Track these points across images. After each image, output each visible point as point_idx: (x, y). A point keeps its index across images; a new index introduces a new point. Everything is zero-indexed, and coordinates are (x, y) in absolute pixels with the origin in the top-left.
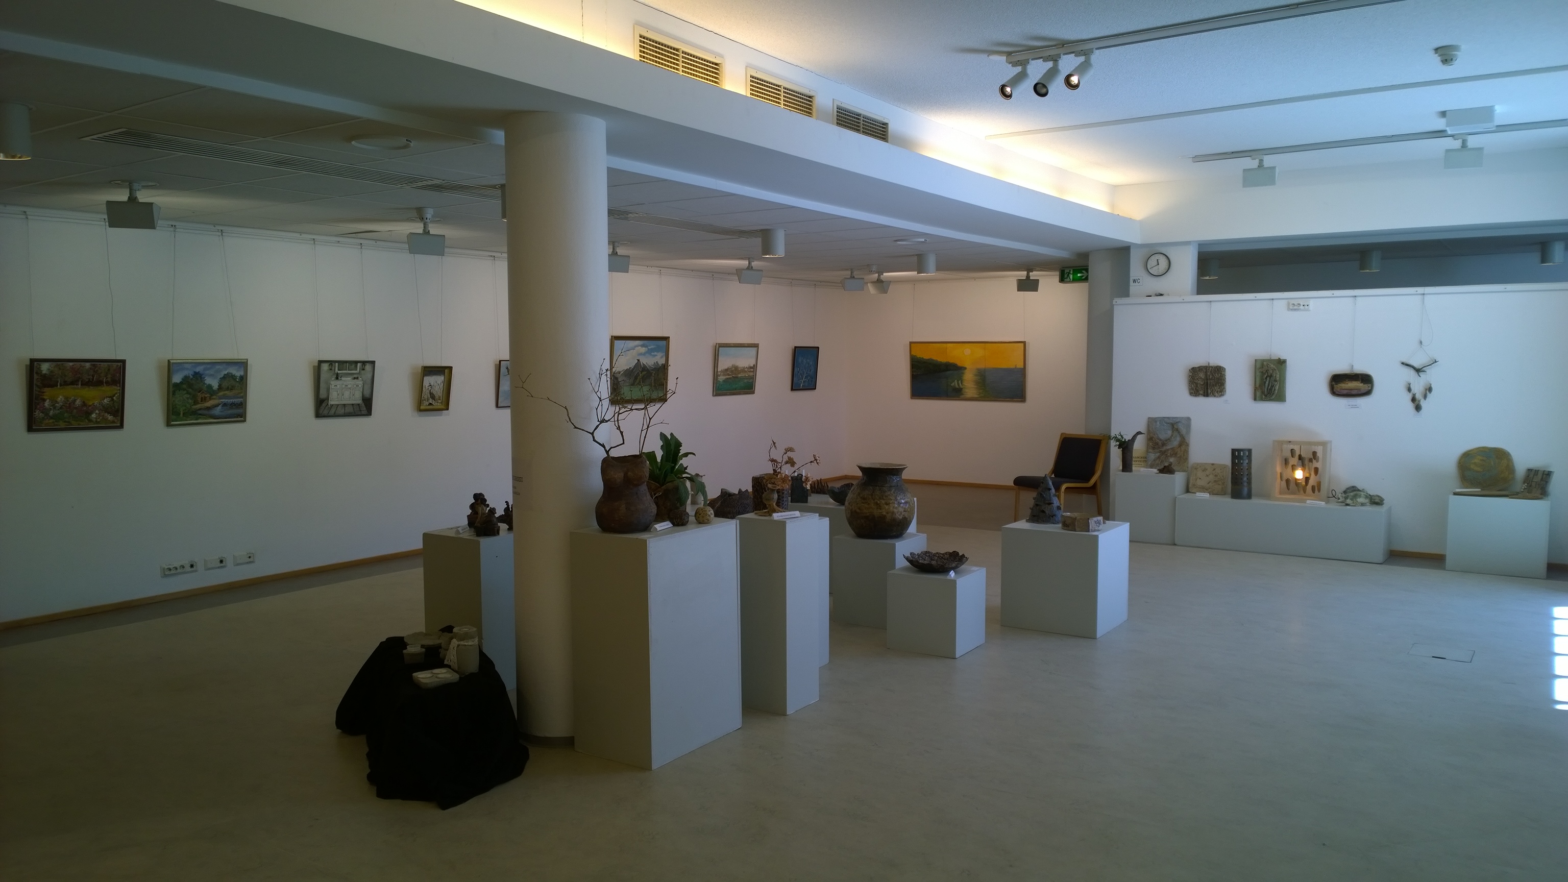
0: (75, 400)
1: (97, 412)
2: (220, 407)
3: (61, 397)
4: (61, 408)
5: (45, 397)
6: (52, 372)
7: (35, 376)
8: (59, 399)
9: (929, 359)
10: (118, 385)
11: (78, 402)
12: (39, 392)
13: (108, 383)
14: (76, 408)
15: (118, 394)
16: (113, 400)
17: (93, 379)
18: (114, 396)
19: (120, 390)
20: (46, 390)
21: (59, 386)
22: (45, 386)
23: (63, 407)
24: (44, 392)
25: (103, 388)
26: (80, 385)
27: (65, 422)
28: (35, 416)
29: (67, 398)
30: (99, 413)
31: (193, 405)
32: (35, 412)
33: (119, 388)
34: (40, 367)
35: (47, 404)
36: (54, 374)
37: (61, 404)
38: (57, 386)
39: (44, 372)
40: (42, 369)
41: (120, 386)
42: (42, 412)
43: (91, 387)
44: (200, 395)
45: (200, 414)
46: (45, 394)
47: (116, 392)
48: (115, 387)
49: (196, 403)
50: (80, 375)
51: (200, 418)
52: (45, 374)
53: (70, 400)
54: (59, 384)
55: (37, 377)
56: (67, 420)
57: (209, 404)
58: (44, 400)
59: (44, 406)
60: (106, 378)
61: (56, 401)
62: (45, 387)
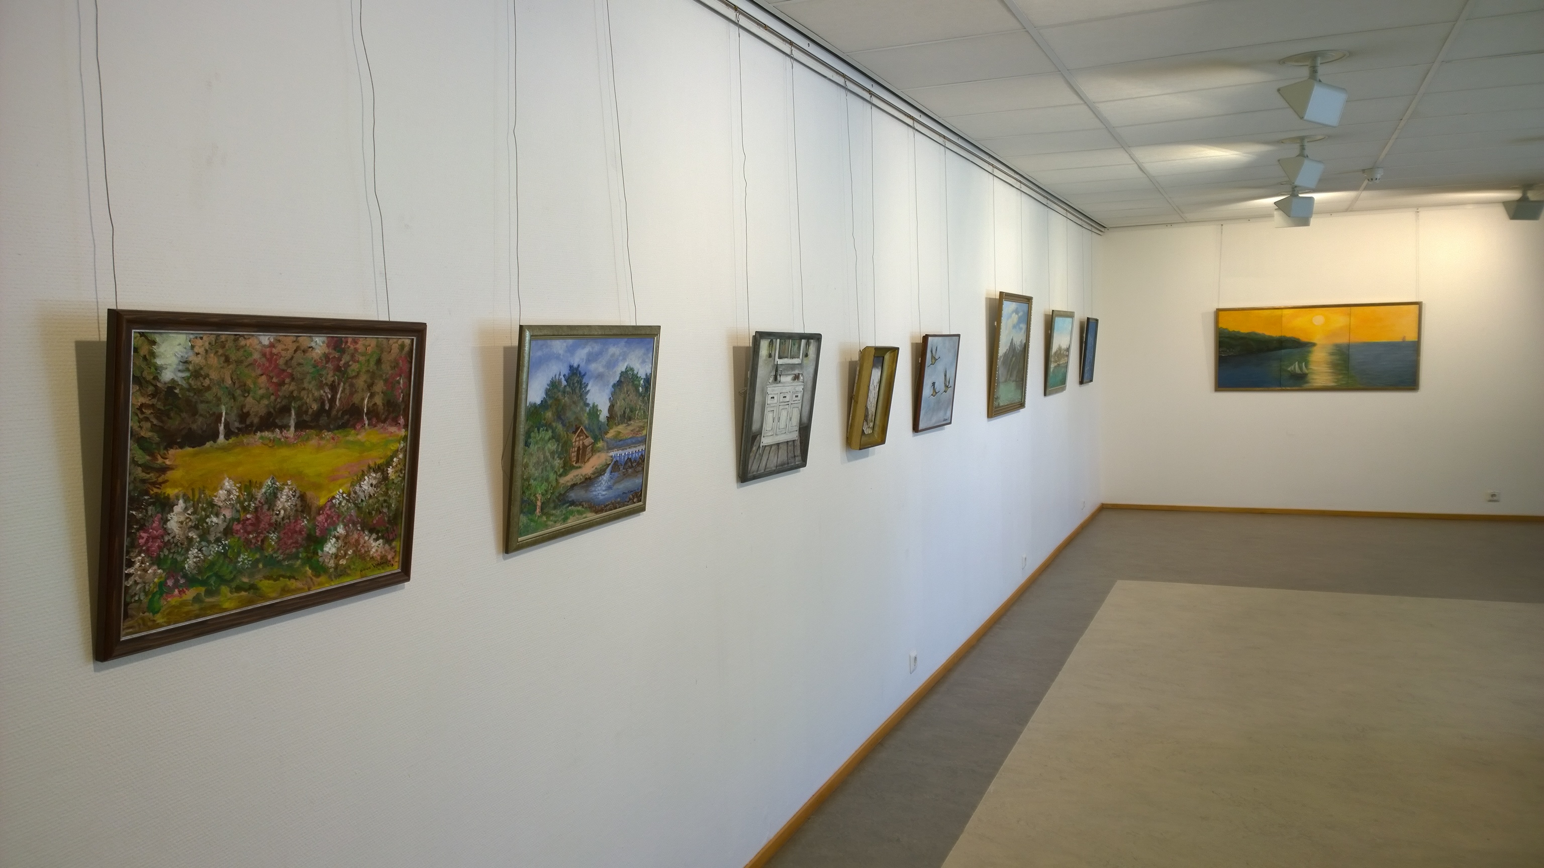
0: (274, 495)
1: (341, 530)
2: (606, 476)
3: (227, 484)
4: (228, 532)
5: (171, 492)
6: (197, 374)
7: (136, 398)
8: (222, 493)
9: (1249, 334)
10: (402, 421)
11: (285, 502)
12: (147, 468)
13: (375, 416)
14: (276, 526)
15: (401, 456)
16: (385, 478)
17: (332, 401)
18: (389, 463)
19: (406, 437)
20: (175, 455)
21: (221, 437)
22: (171, 440)
23: (237, 527)
24: (164, 469)
25: (362, 437)
26: (292, 429)
27: (239, 589)
28: (130, 583)
29: (248, 486)
30: (347, 536)
31: (561, 475)
32: (130, 564)
33: (403, 432)
34: (153, 354)
35: (175, 521)
36: (207, 382)
37: (228, 513)
38: (215, 436)
39: (167, 376)
40: (159, 362)
41: (406, 426)
42: (158, 561)
43: (327, 435)
44: (576, 441)
45: (573, 503)
46: (170, 475)
47: (394, 447)
48: (393, 429)
49: (567, 467)
50: (293, 387)
51: (572, 513)
52: (171, 387)
53: (260, 494)
54: (222, 428)
55: (142, 400)
56: (245, 580)
57: (588, 469)
58: (166, 505)
59: (166, 532)
60: (372, 396)
61: (212, 505)
62: (170, 445)
